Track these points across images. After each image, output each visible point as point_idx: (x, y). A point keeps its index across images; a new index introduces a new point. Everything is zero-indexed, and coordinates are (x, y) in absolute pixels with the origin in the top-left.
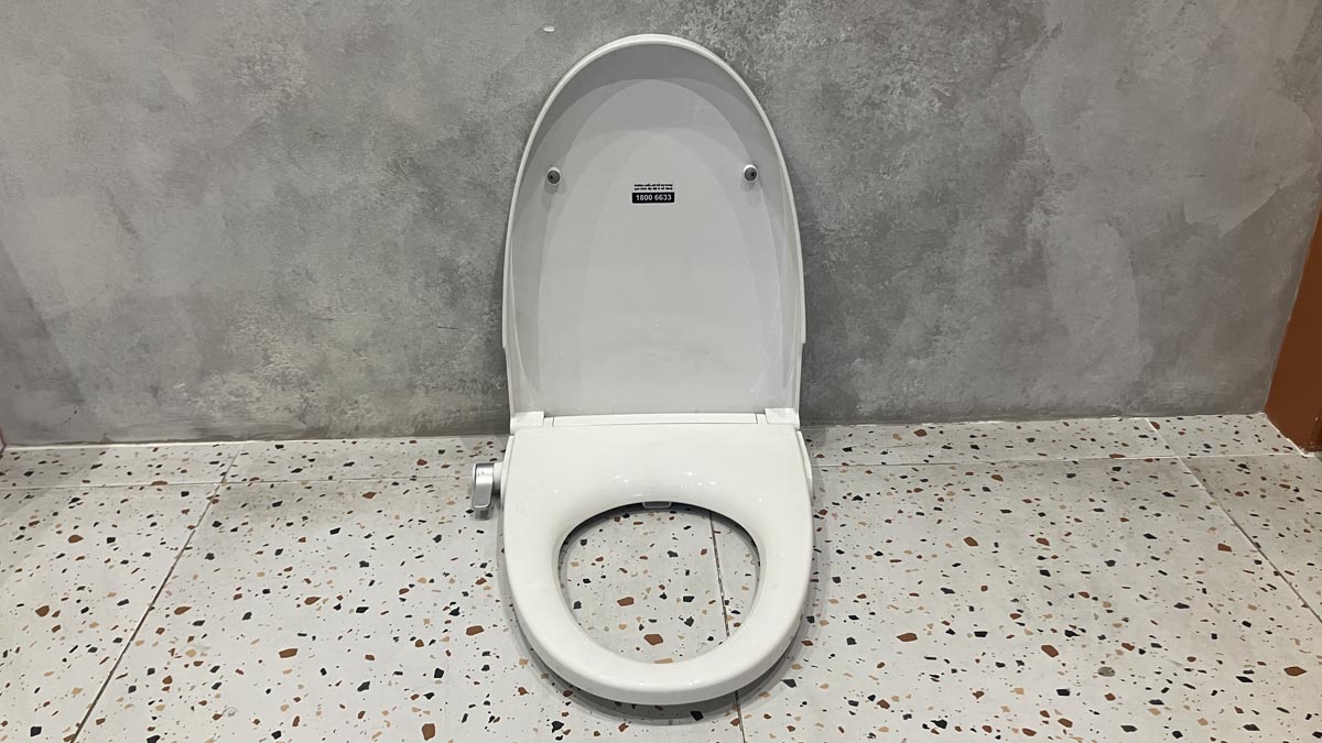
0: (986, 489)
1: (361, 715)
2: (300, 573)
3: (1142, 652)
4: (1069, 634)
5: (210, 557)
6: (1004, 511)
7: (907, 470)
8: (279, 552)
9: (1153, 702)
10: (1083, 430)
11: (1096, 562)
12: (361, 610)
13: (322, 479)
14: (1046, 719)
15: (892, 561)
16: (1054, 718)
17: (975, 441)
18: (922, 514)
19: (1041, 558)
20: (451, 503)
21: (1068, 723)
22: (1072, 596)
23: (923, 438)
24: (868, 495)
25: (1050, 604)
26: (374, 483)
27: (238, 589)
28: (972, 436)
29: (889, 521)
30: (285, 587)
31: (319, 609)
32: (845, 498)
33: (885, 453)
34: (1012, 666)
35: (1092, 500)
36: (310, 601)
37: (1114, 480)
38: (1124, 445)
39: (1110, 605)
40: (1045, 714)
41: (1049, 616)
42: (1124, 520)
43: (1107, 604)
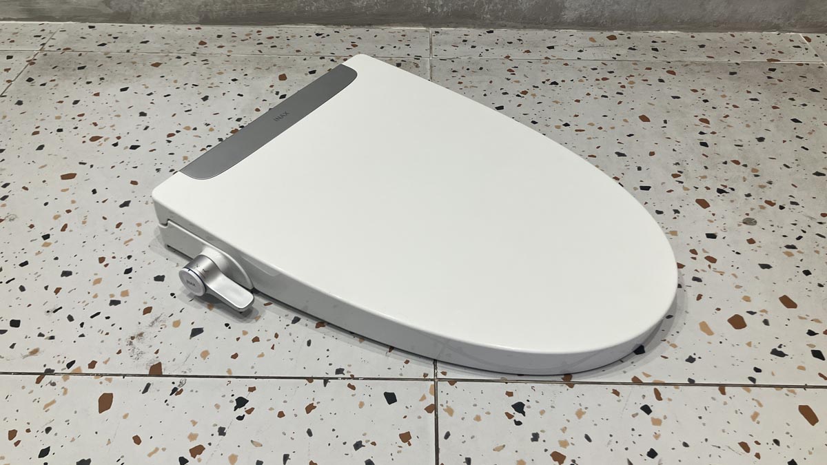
0: (661, 81)
1: (118, 225)
2: (89, 118)
3: (782, 208)
4: (720, 191)
5: (20, 103)
6: (674, 97)
7: (597, 64)
8: (76, 102)
9: (788, 247)
10: (746, 40)
11: (748, 137)
12: (134, 147)
13: (121, 52)
14: (694, 256)
15: (576, 131)
16: (701, 256)
17: (655, 46)
18: (606, 97)
19: (701, 133)
20: (220, 73)
21: (712, 260)
22: (725, 163)
23: (614, 42)
24: (563, 81)
25: (706, 168)
26: (162, 56)
27: (37, 128)
28: (654, 42)
29: (578, 101)
30: (76, 128)
31: (100, 145)
32: (544, 82)
33: (581, 51)
34: (669, 213)
35: (749, 92)
36: (94, 139)
37: (769, 78)
38: (780, 52)
39: (757, 171)
40: (693, 252)
41: (704, 177)
42: (774, 108)
43: (754, 170)
